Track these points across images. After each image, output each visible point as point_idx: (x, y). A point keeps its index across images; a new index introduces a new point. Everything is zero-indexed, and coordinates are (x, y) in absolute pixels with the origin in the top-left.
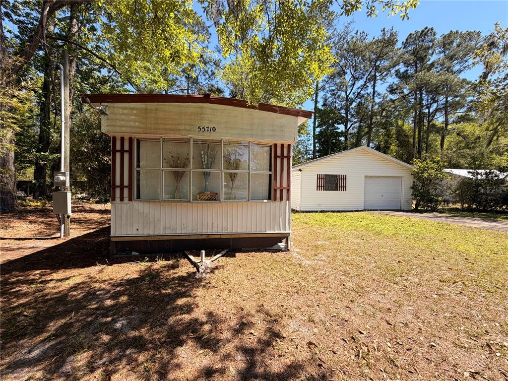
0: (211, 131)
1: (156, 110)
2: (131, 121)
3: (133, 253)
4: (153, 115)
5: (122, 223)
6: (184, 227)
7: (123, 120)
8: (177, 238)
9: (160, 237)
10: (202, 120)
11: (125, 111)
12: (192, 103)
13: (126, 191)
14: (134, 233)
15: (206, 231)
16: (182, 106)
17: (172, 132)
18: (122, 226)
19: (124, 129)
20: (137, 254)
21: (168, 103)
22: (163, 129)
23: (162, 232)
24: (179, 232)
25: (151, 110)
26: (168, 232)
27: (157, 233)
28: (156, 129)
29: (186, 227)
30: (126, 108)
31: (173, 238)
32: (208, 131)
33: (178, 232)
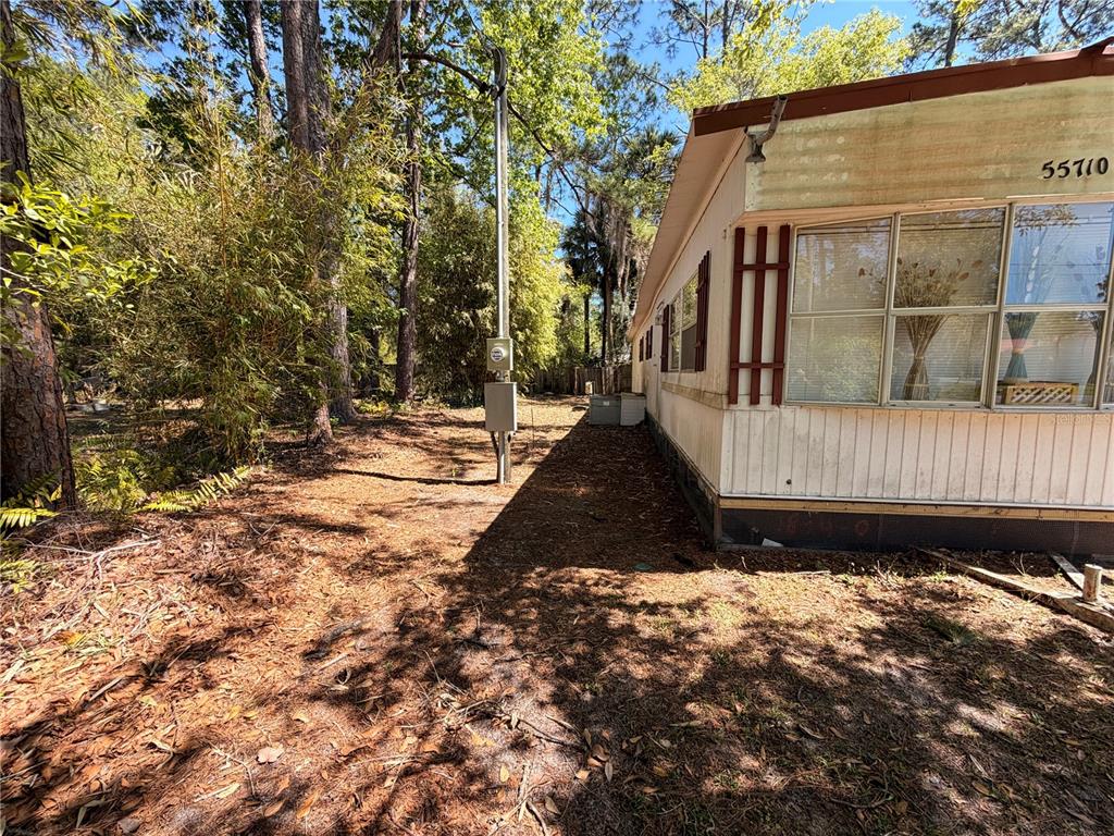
0: (1089, 172)
1: (909, 123)
2: (828, 169)
3: (767, 542)
4: (895, 144)
5: (751, 461)
6: (923, 482)
7: (804, 171)
8: (900, 511)
9: (849, 506)
10: (1062, 138)
11: (812, 144)
12: (1031, 83)
13: (766, 378)
14: (781, 491)
15: (992, 497)
16: (996, 101)
17: (953, 191)
18: (750, 472)
19: (805, 198)
20: (778, 545)
21: (946, 99)
22: (925, 185)
23: (857, 493)
24: (909, 495)
25: (893, 128)
26: (874, 493)
27: (842, 493)
28: (902, 186)
29: (928, 480)
30: (816, 133)
31: (886, 511)
32: (1079, 173)
33: (906, 494)
